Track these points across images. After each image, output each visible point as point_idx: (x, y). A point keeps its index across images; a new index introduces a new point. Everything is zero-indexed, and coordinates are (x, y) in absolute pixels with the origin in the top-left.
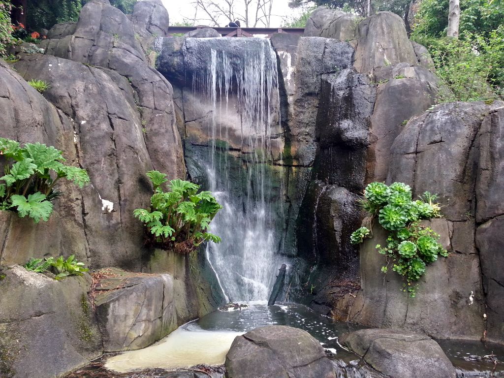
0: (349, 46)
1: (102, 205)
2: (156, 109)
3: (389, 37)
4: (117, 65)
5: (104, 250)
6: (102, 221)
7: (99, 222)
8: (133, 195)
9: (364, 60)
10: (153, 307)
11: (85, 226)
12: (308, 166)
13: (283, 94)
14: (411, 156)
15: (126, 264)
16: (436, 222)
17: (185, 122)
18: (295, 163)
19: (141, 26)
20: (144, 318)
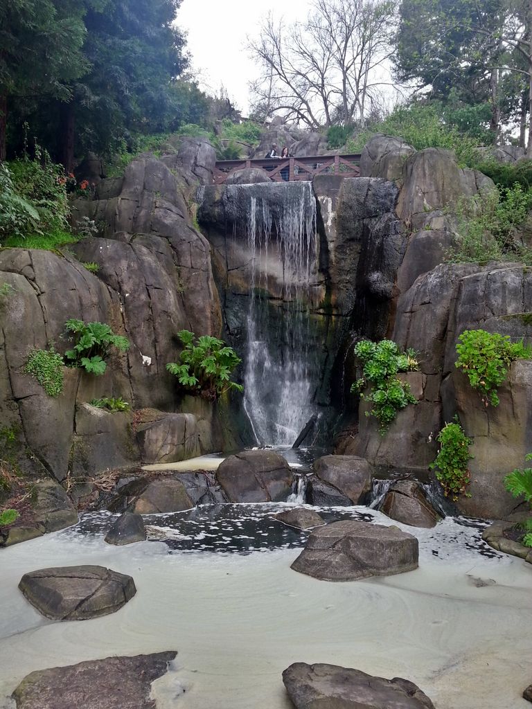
0: (394, 186)
1: (143, 360)
2: (192, 268)
3: (431, 179)
4: (158, 227)
5: (144, 395)
6: (143, 372)
7: (141, 373)
8: (167, 351)
9: (404, 203)
10: (176, 436)
11: (130, 377)
12: (347, 316)
13: (324, 241)
14: (408, 315)
15: (162, 406)
16: (411, 375)
17: (229, 270)
18: (335, 312)
19: (186, 169)
20: (169, 442)
